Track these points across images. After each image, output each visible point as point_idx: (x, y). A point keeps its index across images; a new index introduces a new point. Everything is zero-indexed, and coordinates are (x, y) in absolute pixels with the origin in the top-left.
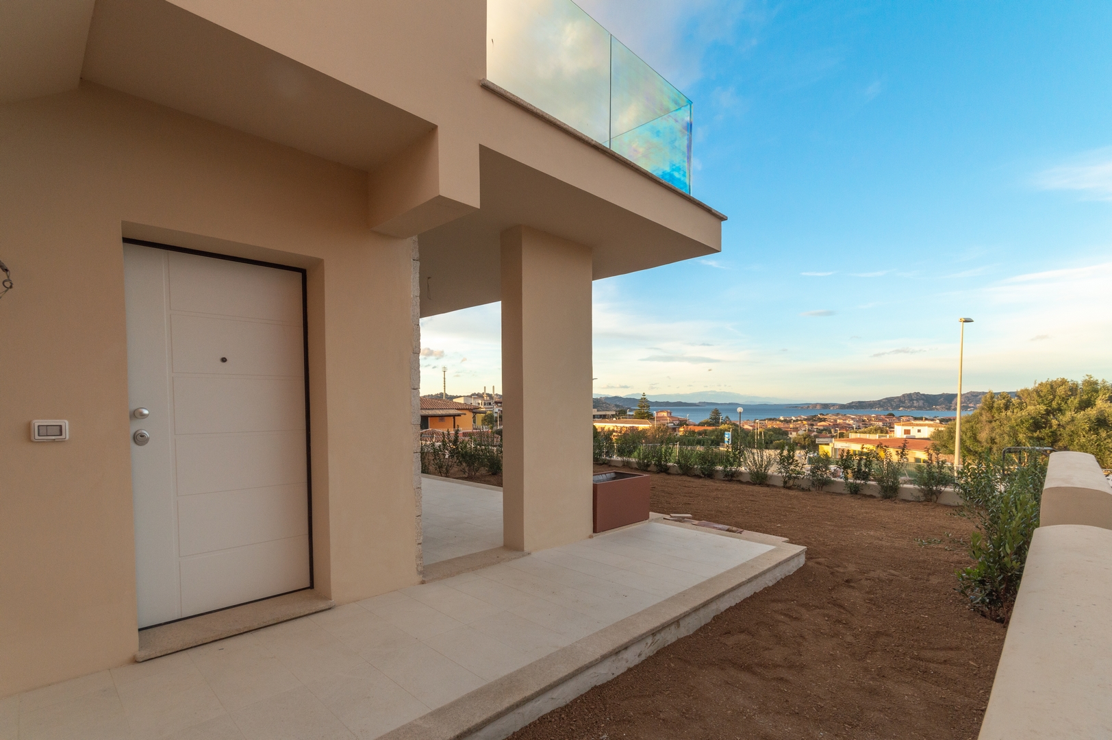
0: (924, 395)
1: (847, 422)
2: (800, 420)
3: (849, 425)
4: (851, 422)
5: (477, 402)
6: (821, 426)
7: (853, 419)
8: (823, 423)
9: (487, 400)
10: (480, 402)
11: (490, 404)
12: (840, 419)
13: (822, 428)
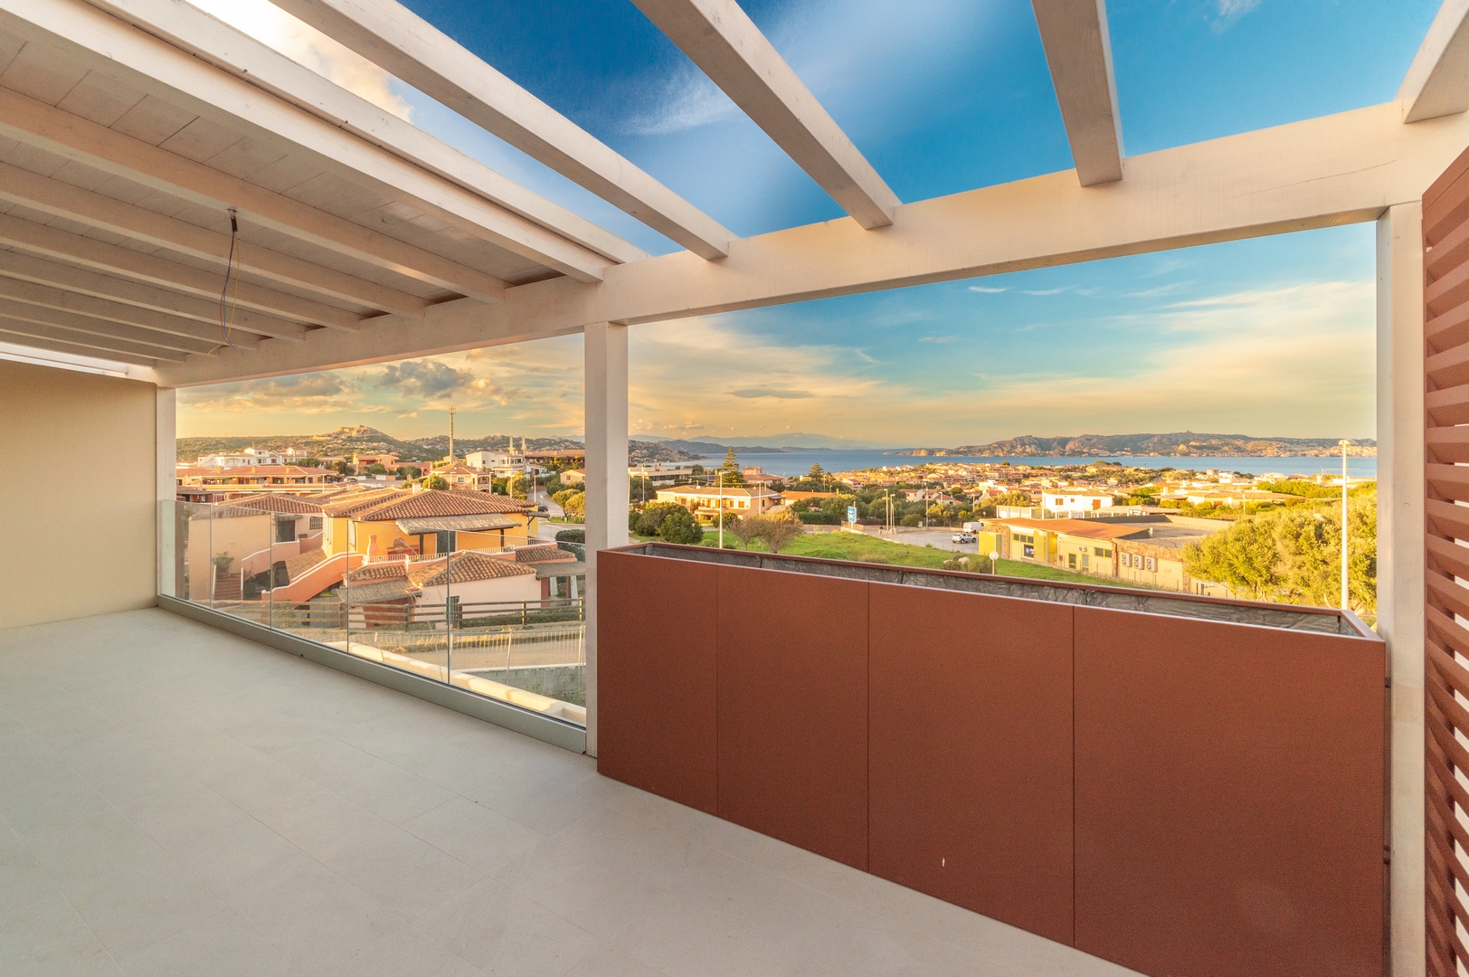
0: (1036, 438)
1: (960, 473)
2: (907, 472)
3: (962, 477)
4: (965, 473)
5: (501, 458)
6: (930, 479)
7: (965, 469)
8: (933, 475)
9: (515, 456)
10: (506, 458)
11: (519, 461)
12: (951, 469)
13: (933, 481)
